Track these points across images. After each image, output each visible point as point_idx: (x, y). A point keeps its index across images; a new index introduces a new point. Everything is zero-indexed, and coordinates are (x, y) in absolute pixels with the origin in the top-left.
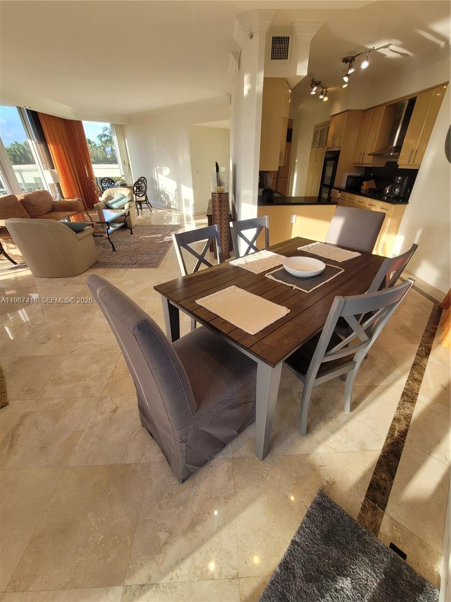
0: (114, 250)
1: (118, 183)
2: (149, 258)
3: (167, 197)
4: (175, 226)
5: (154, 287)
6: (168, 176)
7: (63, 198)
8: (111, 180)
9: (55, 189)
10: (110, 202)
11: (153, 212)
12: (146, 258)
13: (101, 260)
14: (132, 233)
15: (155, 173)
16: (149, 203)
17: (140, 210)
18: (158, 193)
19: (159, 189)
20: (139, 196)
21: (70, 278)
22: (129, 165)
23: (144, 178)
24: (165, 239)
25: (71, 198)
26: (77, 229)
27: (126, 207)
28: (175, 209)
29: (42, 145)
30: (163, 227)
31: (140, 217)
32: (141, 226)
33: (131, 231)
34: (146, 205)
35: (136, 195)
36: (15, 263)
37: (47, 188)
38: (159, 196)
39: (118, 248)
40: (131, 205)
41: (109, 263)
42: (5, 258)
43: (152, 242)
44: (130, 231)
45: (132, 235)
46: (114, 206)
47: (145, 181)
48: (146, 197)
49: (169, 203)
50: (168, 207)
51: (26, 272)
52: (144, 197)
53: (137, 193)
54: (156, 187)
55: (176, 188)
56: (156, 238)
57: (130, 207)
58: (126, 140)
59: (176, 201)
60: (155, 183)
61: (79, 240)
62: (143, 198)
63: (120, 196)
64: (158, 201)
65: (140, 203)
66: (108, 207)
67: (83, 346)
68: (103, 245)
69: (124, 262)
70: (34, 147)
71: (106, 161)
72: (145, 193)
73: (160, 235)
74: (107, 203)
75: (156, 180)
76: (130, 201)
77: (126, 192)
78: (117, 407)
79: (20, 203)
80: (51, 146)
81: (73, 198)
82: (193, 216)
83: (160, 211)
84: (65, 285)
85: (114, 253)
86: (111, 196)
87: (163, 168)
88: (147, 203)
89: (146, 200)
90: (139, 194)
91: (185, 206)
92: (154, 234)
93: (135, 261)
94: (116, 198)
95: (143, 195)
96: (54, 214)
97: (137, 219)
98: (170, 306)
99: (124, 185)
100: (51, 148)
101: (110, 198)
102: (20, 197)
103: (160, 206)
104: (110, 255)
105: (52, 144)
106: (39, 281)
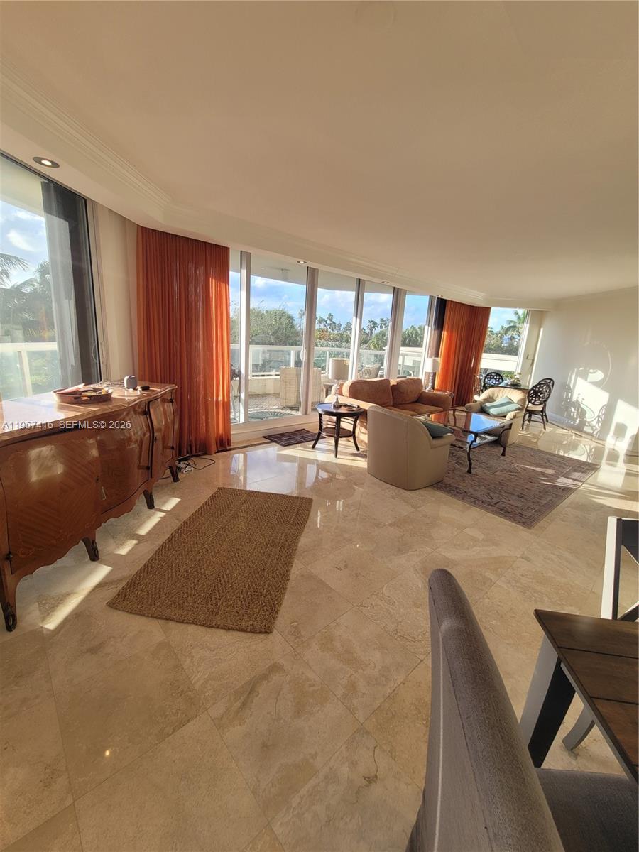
0: (469, 472)
1: (508, 381)
2: (520, 504)
3: (582, 413)
4: (584, 463)
5: (536, 610)
6: (597, 384)
7: (433, 388)
8: (500, 375)
9: (429, 378)
10: (488, 405)
11: (548, 430)
12: (515, 502)
13: (447, 480)
14: (503, 454)
15: (574, 377)
16: (545, 415)
17: (526, 422)
18: (568, 404)
19: (570, 399)
20: (533, 404)
21: (401, 490)
22: (533, 360)
23: (551, 380)
24: (559, 480)
25: (441, 391)
26: (435, 434)
27: (509, 416)
28: (591, 435)
29: (436, 332)
30: (559, 460)
31: (523, 433)
32: (521, 447)
33: (504, 451)
34: (540, 417)
35: (530, 401)
36: (358, 449)
37: (421, 376)
38: (567, 409)
39: (475, 470)
40: (517, 415)
41: (456, 488)
42: (352, 441)
43: (533, 478)
44: (502, 451)
45: (502, 457)
46: (492, 411)
47: (551, 385)
48: (544, 408)
49: (583, 424)
50: (579, 429)
51: (362, 464)
52: (542, 406)
53: (532, 400)
54: (567, 395)
55: (606, 403)
56: (542, 473)
57: (515, 417)
58: (542, 329)
59: (598, 423)
60: (567, 388)
61: (433, 447)
62: (540, 408)
63: (506, 399)
64: (563, 416)
65: (531, 412)
66: (483, 411)
67: (376, 605)
68: (458, 458)
69: (477, 494)
70: (428, 333)
71: (499, 350)
72: (545, 401)
73: (550, 472)
74: (483, 406)
75: (571, 386)
76: (518, 409)
77: (517, 396)
78: (376, 776)
79: (390, 388)
80: (446, 333)
81: (445, 391)
82: (626, 455)
83: (560, 431)
84: (393, 498)
85: (468, 475)
86: (492, 398)
87: (591, 371)
88: (542, 416)
89: (542, 411)
90: (535, 401)
91: (614, 434)
92: (541, 465)
93: (495, 500)
94: (499, 401)
95: (541, 404)
96: (418, 406)
97: (518, 435)
98: (558, 673)
99: (515, 386)
100: (445, 334)
101: (490, 399)
102: (393, 382)
103: (563, 423)
104: (461, 476)
105: (448, 331)
106: (370, 479)
